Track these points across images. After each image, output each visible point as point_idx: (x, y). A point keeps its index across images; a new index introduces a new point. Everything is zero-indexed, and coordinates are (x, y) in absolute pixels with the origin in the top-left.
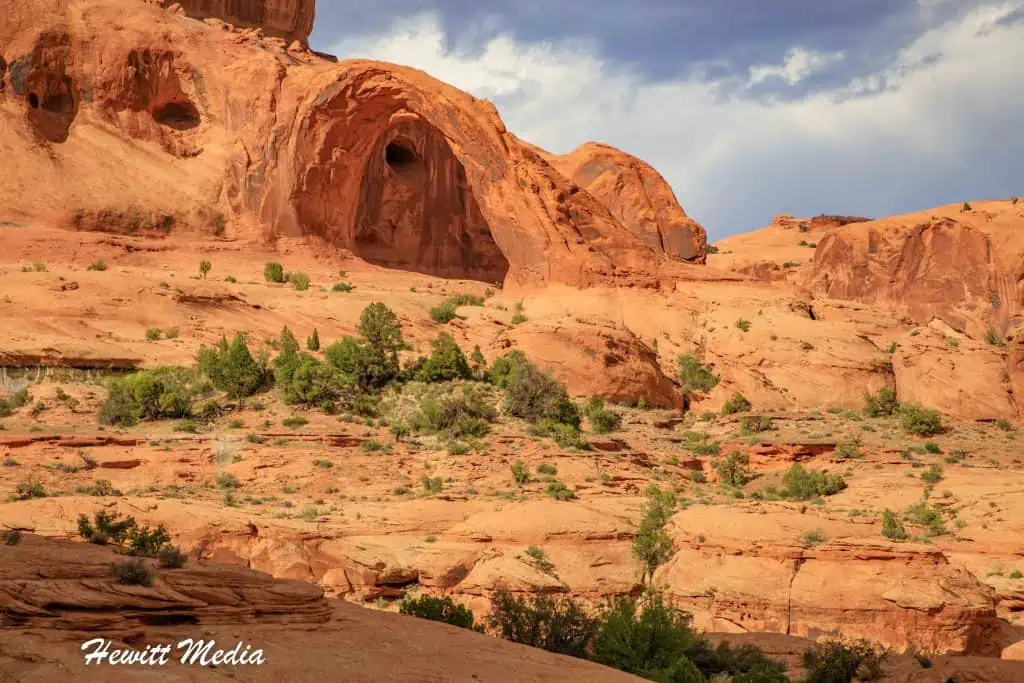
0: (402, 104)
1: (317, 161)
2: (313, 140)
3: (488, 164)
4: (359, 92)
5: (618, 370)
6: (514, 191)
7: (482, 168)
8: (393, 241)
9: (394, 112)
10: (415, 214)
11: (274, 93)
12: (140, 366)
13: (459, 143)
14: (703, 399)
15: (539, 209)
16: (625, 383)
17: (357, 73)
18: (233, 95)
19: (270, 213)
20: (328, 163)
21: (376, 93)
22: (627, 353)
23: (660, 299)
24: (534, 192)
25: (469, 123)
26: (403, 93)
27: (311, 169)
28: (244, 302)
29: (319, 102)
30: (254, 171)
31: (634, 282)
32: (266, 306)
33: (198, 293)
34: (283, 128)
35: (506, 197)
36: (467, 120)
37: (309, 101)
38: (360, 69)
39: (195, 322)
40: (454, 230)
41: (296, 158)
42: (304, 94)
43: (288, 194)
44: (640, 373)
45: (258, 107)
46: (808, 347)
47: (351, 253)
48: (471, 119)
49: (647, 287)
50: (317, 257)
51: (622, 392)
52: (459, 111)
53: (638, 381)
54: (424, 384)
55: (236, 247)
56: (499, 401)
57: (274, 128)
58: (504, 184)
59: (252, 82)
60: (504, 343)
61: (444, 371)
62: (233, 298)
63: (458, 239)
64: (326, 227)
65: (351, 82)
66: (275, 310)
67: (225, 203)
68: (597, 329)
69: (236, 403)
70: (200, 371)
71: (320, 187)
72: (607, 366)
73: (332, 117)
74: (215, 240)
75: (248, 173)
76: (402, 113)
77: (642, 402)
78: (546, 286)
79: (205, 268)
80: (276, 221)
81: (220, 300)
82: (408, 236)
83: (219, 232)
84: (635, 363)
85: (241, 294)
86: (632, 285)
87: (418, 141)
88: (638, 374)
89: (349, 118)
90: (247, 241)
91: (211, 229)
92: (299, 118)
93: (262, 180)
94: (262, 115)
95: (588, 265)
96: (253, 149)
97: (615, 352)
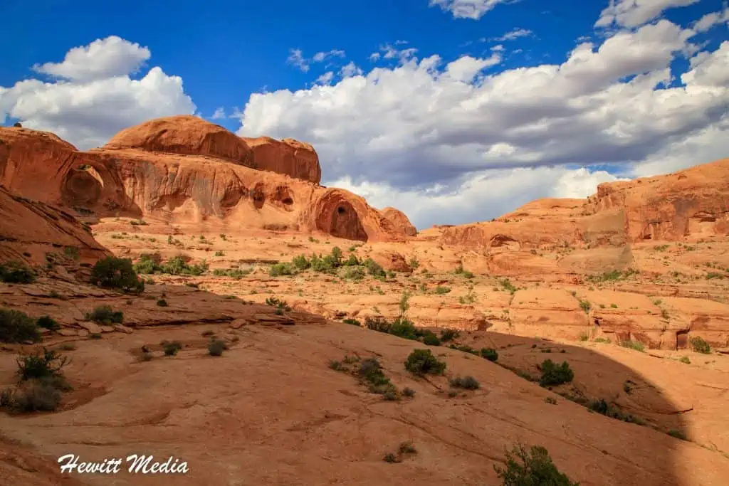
0: (342, 198)
1: (321, 212)
2: (320, 207)
3: (363, 212)
4: (331, 195)
5: (395, 263)
6: (369, 219)
7: (361, 213)
9: (340, 200)
10: (345, 224)
11: (311, 196)
12: (279, 262)
13: (356, 207)
14: (416, 270)
15: (375, 223)
16: (397, 266)
17: (331, 191)
18: (301, 196)
19: (310, 225)
20: (324, 212)
21: (336, 195)
22: (397, 258)
23: (405, 245)
24: (374, 219)
26: (342, 195)
27: (320, 214)
28: (304, 246)
29: (322, 198)
32: (309, 247)
33: (292, 244)
34: (313, 204)
35: (367, 220)
36: (358, 202)
37: (320, 197)
39: (292, 251)
40: (355, 228)
41: (316, 211)
42: (318, 196)
43: (314, 220)
44: (401, 263)
46: (441, 257)
47: (329, 234)
49: (402, 242)
50: (321, 235)
51: (396, 268)
52: (356, 200)
53: (400, 266)
54: (348, 266)
55: (302, 233)
56: (366, 270)
57: (311, 204)
58: (367, 217)
59: (306, 193)
60: (367, 256)
61: (352, 263)
62: (301, 245)
63: (356, 230)
64: (324, 228)
65: (330, 193)
66: (311, 248)
67: (299, 222)
68: (390, 252)
69: (302, 271)
70: (293, 263)
71: (322, 218)
72: (393, 262)
73: (325, 201)
74: (297, 231)
75: (305, 215)
76: (342, 200)
77: (401, 270)
78: (377, 242)
79: (294, 238)
80: (312, 226)
81: (298, 246)
82: (343, 230)
83: (298, 229)
84: (399, 261)
85: (303, 244)
86: (398, 242)
89: (329, 202)
90: (304, 232)
91: (296, 229)
92: (317, 202)
93: (308, 217)
94: (308, 200)
95: (388, 237)
96: (306, 209)
97: (395, 258)
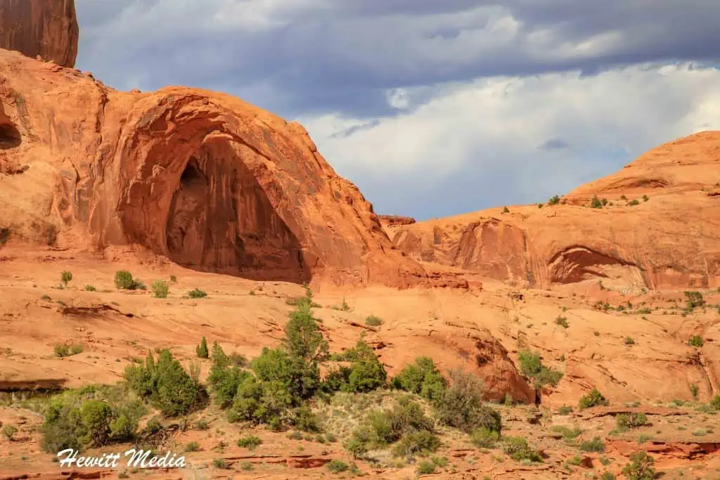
1: (139, 177)
2: (136, 158)
3: (303, 179)
4: (177, 116)
5: (488, 370)
6: (330, 203)
7: (297, 183)
8: (183, 245)
9: (208, 133)
10: (200, 222)
11: (98, 115)
12: (66, 385)
13: (275, 161)
14: (551, 392)
15: (355, 218)
16: (495, 380)
17: (177, 98)
18: (58, 117)
19: (98, 224)
20: (149, 178)
21: (194, 116)
22: (492, 353)
23: (473, 298)
24: (348, 204)
25: (284, 143)
26: (220, 116)
27: (134, 184)
28: (117, 311)
29: (142, 124)
30: (83, 186)
31: (447, 283)
32: (138, 314)
33: (77, 304)
34: (108, 147)
35: (323, 207)
36: (282, 140)
37: (133, 123)
38: (179, 95)
39: (85, 334)
40: (231, 234)
41: (121, 175)
42: (127, 117)
43: (114, 207)
44: (505, 371)
45: (83, 129)
46: (630, 342)
47: (167, 259)
48: (287, 139)
49: (458, 286)
50: (142, 263)
51: (493, 390)
52: (274, 132)
53: (502, 380)
54: (352, 394)
55: (69, 256)
57: (100, 147)
58: (319, 196)
59: (78, 106)
60: (376, 346)
61: (368, 381)
62: (107, 307)
63: (233, 242)
64: (146, 237)
65: (171, 106)
66: (147, 318)
67: (56, 215)
68: (466, 331)
69: (176, 422)
70: (127, 388)
71: (140, 200)
72: (480, 366)
73: (153, 137)
74: (50, 250)
75: (77, 189)
76: (216, 134)
77: (509, 398)
78: (365, 287)
79: (67, 278)
80: (104, 231)
81: (96, 310)
82: (195, 241)
83: (52, 242)
84: (499, 362)
85: (113, 303)
86: (445, 286)
87: (201, 159)
88: (503, 372)
89: (168, 139)
90: (80, 250)
91: (44, 239)
92: (123, 139)
93: (90, 194)
94: (89, 135)
95: (405, 268)
96: (81, 166)
97: (484, 353)
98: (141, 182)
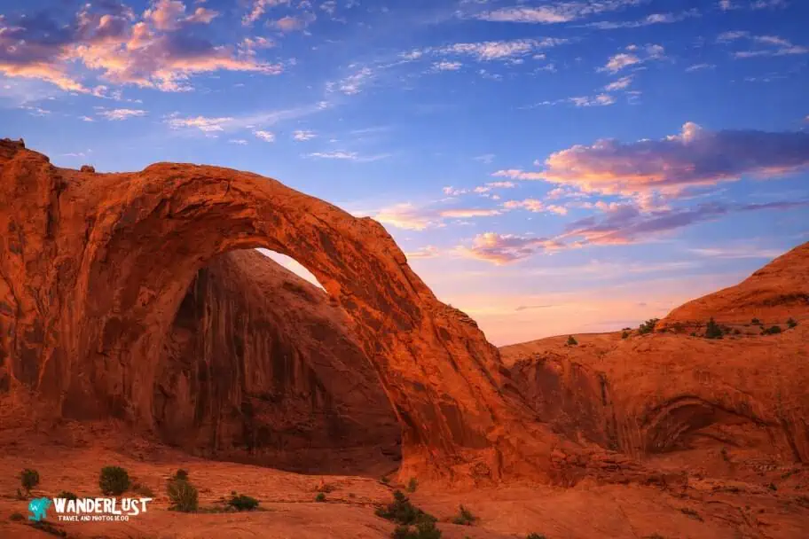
1: (117, 309)
2: (112, 279)
3: (385, 308)
4: (179, 210)
6: (433, 347)
7: (376, 314)
10: (190, 376)
11: (50, 209)
15: (476, 371)
17: (178, 182)
20: (132, 309)
21: (205, 211)
25: (354, 251)
26: (248, 211)
27: (109, 322)
29: (122, 224)
30: (27, 326)
34: (68, 261)
36: (352, 247)
37: (106, 223)
38: (183, 177)
41: (89, 305)
43: (79, 358)
48: (359, 246)
52: (338, 234)
57: (55, 262)
59: (16, 196)
64: (126, 405)
65: (169, 195)
73: (138, 245)
78: (495, 484)
80: (62, 396)
86: (626, 482)
92: (92, 248)
93: (39, 338)
94: (35, 243)
95: (559, 453)
96: (25, 292)
98: (120, 318)
